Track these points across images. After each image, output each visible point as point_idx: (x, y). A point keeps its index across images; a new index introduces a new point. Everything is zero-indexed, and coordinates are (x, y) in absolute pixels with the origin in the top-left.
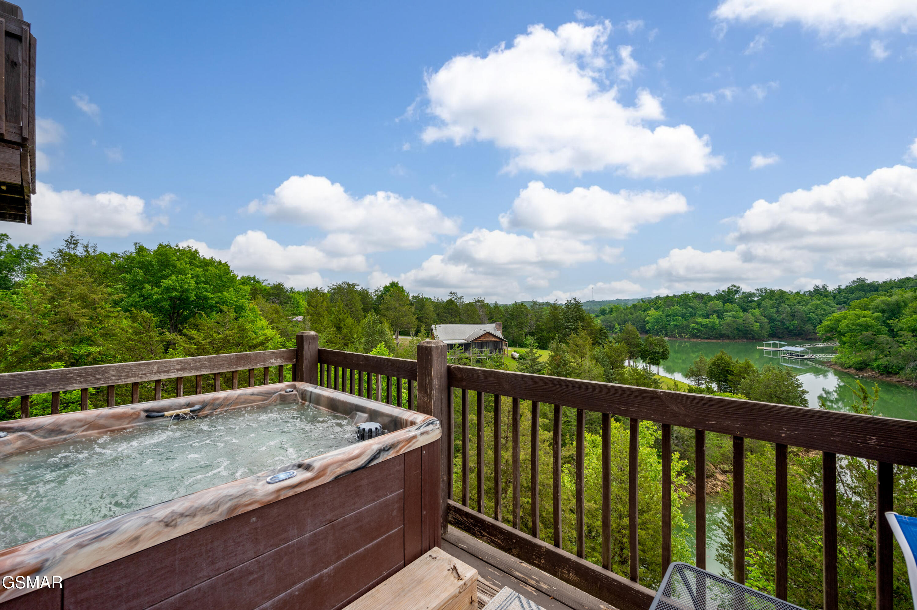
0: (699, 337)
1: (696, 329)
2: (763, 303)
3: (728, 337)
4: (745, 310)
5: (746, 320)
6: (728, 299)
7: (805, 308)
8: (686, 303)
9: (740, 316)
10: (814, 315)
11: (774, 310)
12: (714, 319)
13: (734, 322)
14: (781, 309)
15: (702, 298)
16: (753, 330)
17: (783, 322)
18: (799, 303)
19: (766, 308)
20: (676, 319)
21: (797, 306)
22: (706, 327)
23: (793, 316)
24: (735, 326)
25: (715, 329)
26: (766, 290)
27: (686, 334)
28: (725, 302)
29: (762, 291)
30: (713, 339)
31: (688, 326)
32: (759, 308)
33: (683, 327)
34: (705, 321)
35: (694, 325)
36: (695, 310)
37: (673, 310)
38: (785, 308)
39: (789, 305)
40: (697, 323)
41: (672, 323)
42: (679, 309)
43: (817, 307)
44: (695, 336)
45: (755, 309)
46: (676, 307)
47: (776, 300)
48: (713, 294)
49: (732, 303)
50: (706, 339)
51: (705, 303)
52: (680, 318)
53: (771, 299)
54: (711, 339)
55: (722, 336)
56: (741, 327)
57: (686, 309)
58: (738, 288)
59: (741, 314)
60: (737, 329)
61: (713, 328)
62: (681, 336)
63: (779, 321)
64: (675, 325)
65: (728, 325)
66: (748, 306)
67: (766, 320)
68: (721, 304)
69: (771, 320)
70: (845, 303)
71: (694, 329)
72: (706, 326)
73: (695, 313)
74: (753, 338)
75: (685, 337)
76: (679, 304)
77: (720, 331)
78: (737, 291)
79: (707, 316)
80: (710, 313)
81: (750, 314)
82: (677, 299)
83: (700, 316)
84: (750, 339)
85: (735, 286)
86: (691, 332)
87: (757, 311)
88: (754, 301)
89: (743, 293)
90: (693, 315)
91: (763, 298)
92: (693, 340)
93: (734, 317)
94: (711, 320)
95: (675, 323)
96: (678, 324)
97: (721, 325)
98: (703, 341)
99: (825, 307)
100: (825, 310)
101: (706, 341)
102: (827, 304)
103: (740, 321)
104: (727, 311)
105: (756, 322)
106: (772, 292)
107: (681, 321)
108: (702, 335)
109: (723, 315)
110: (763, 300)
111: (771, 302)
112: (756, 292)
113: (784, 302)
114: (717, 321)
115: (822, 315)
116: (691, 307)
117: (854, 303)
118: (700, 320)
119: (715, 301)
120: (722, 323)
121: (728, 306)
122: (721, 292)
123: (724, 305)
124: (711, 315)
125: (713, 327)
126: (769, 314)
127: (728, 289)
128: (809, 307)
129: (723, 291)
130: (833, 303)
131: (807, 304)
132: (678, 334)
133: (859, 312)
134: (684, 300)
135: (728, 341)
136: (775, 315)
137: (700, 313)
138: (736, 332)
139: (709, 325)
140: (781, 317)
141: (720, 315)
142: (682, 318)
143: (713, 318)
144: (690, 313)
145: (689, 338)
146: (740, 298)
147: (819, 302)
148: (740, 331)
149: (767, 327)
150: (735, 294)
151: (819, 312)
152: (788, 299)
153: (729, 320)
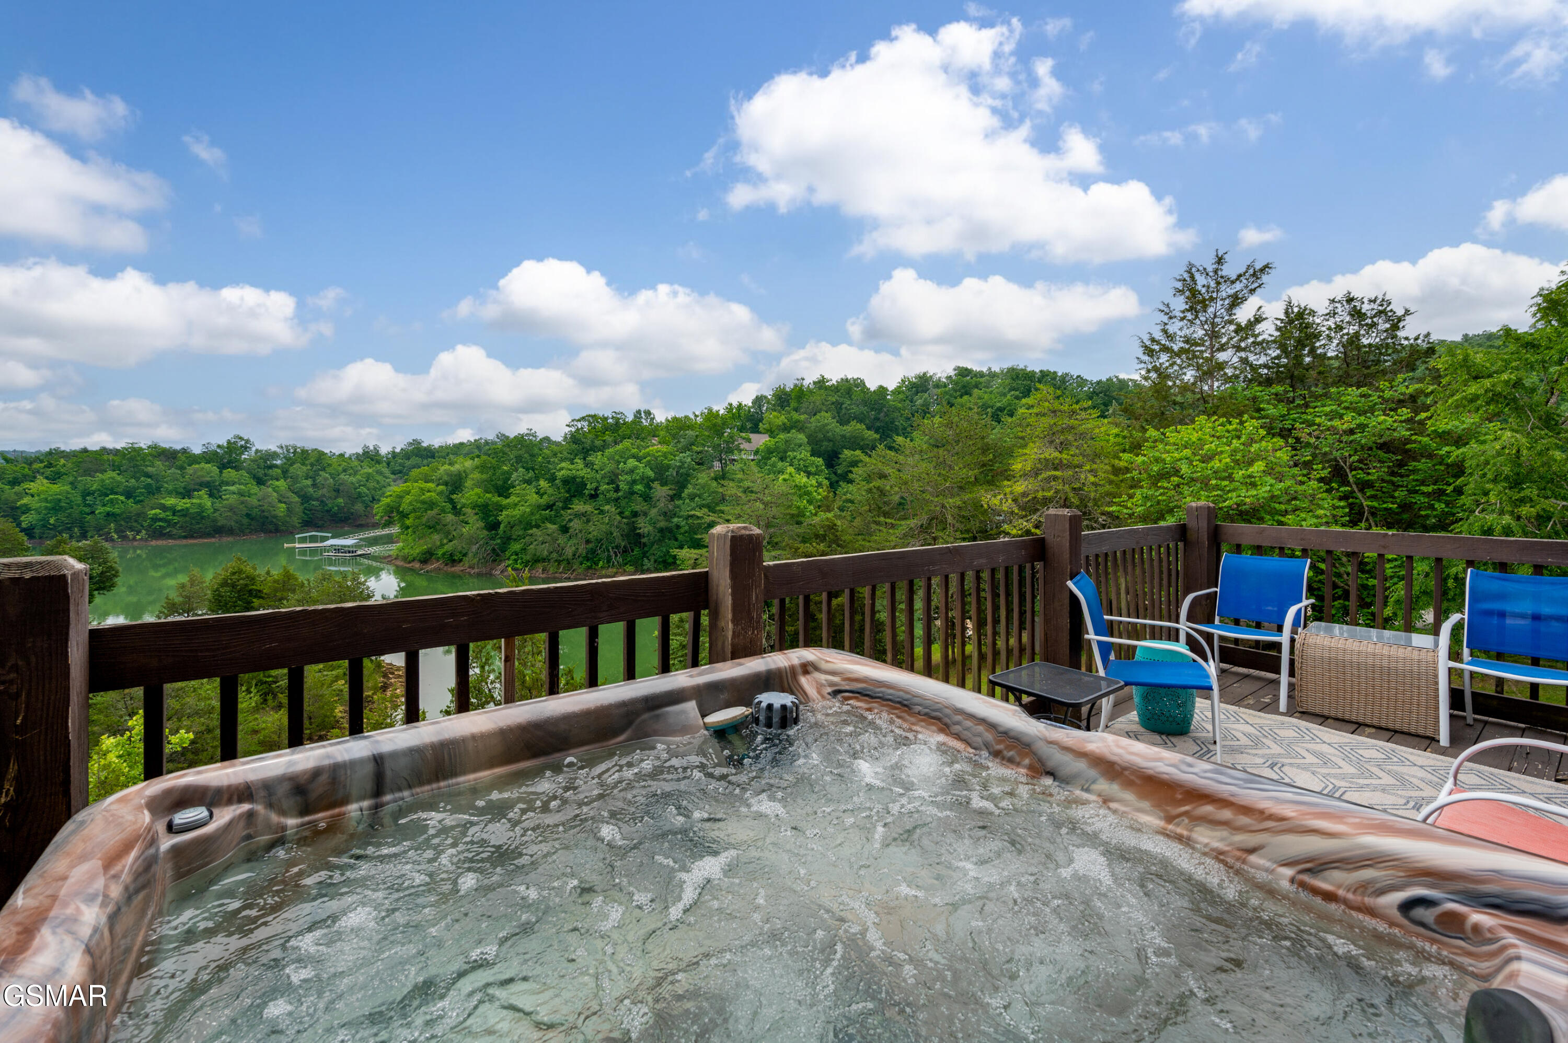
0: (170, 536)
1: (161, 520)
2: (291, 469)
3: (230, 532)
4: (260, 482)
5: (264, 499)
6: (230, 462)
7: (353, 479)
8: (137, 466)
9: (252, 491)
10: (365, 490)
11: (309, 482)
12: (203, 499)
13: (242, 503)
14: (319, 480)
15: (175, 458)
16: (275, 517)
17: (322, 502)
18: (345, 471)
19: (295, 479)
20: (111, 501)
21: (342, 476)
22: (185, 516)
23: (337, 491)
24: (245, 511)
25: (203, 518)
26: (295, 448)
27: (138, 532)
28: (223, 467)
29: (288, 451)
30: (201, 537)
31: (141, 515)
32: (285, 478)
33: (130, 518)
34: (182, 504)
35: (158, 511)
36: (158, 481)
37: (103, 481)
38: (326, 479)
39: (330, 474)
40: (164, 508)
41: (100, 510)
42: (119, 478)
43: (368, 477)
44: (159, 534)
45: (277, 480)
46: (110, 474)
47: (312, 465)
48: (197, 450)
49: (237, 468)
50: (185, 537)
51: (182, 468)
52: (122, 498)
53: (303, 464)
54: (196, 538)
55: (218, 531)
56: (255, 512)
57: (137, 479)
58: (247, 441)
59: (255, 489)
60: (248, 515)
61: (200, 516)
62: (124, 538)
63: (317, 500)
64: (108, 514)
65: (231, 509)
66: (266, 475)
67: (297, 499)
68: (215, 470)
69: (305, 498)
70: (400, 472)
71: (155, 519)
72: (184, 513)
73: (158, 489)
74: (277, 530)
75: (134, 539)
76: (116, 467)
77: (215, 521)
78: (245, 448)
79: (187, 493)
80: (192, 487)
81: (270, 490)
82: (111, 457)
83: (170, 493)
84: (271, 532)
85: (241, 439)
86: (150, 526)
87: (281, 484)
88: (276, 466)
89: (257, 451)
90: (154, 491)
91: (290, 462)
92: (154, 543)
93: (241, 494)
94: (194, 501)
95: (108, 509)
96: (117, 511)
97: (216, 510)
98: (178, 542)
99: (379, 478)
100: (378, 482)
101: (184, 542)
102: (380, 473)
103: (254, 501)
104: (228, 484)
105: (280, 501)
106: (304, 452)
107: (122, 504)
108: (175, 531)
109: (219, 491)
110: (291, 465)
111: (304, 468)
112: (279, 450)
113: (324, 469)
114: (208, 503)
115: (375, 489)
116: (148, 476)
117: (415, 473)
118: (170, 501)
119: (203, 465)
120: (217, 505)
121: (230, 474)
122: (214, 448)
123: (221, 472)
124: (195, 490)
125: (199, 514)
126: (302, 489)
127: (229, 442)
128: (358, 477)
129: (219, 446)
130: (386, 471)
131: (356, 473)
132: (116, 532)
133: (422, 484)
134: (132, 459)
135: (231, 539)
136: (310, 490)
137: (171, 488)
138: (245, 521)
139: (191, 511)
140: (320, 492)
141: (214, 490)
142: (128, 498)
143: (200, 497)
144: (148, 487)
145: (146, 540)
146: (252, 461)
147: (370, 471)
148: (252, 519)
149: (299, 509)
150: (242, 453)
151: (372, 484)
152: (330, 465)
153: (232, 499)
